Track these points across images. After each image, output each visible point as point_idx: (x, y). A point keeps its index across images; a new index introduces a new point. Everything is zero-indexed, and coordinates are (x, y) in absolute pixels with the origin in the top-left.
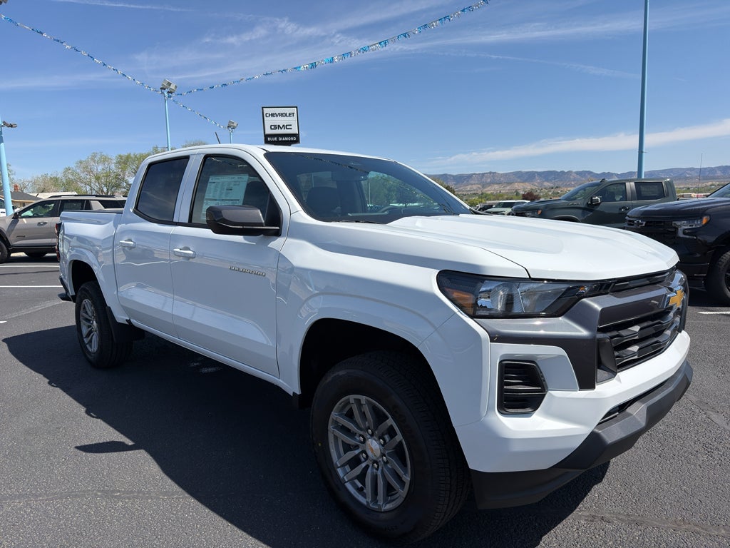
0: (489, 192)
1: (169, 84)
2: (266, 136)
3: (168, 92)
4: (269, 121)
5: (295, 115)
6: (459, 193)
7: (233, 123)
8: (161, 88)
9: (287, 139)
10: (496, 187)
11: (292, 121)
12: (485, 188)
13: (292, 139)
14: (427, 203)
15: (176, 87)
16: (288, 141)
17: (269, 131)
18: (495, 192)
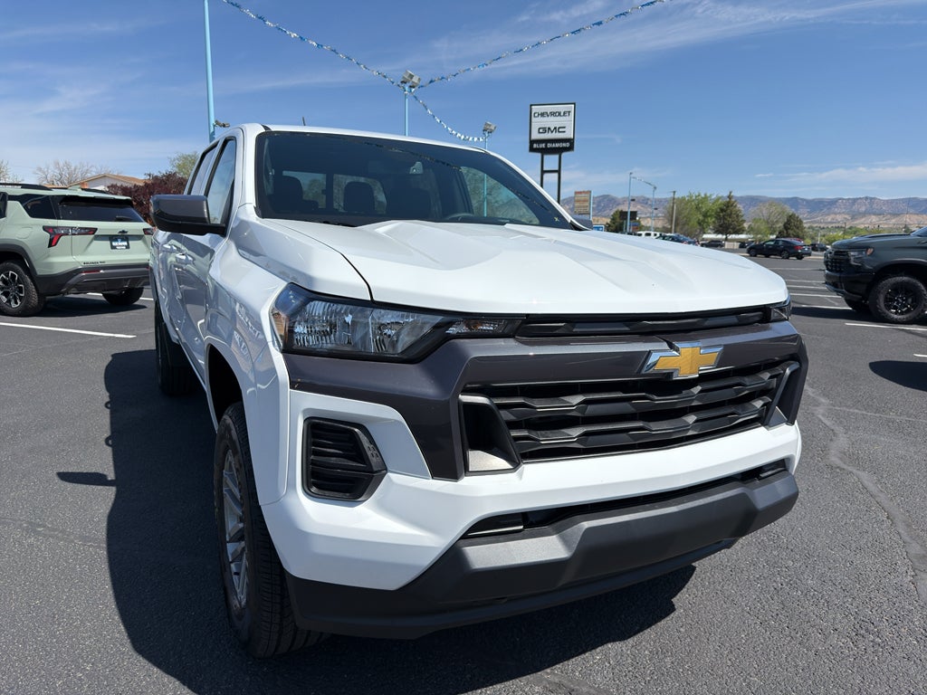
0: (862, 226)
1: (411, 76)
2: (532, 142)
3: (410, 87)
4: (538, 122)
5: (572, 114)
6: (815, 225)
7: (490, 125)
8: (402, 82)
9: (557, 145)
10: (874, 219)
11: (567, 122)
12: (856, 219)
13: (564, 145)
14: (759, 236)
15: (419, 79)
16: (559, 148)
17: (535, 136)
18: (871, 227)
